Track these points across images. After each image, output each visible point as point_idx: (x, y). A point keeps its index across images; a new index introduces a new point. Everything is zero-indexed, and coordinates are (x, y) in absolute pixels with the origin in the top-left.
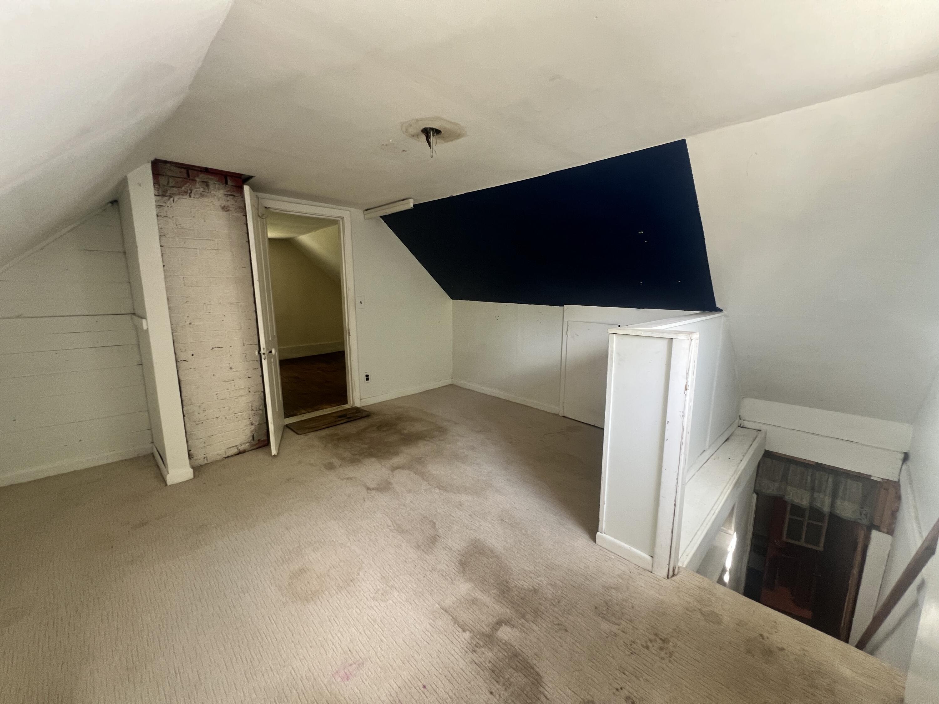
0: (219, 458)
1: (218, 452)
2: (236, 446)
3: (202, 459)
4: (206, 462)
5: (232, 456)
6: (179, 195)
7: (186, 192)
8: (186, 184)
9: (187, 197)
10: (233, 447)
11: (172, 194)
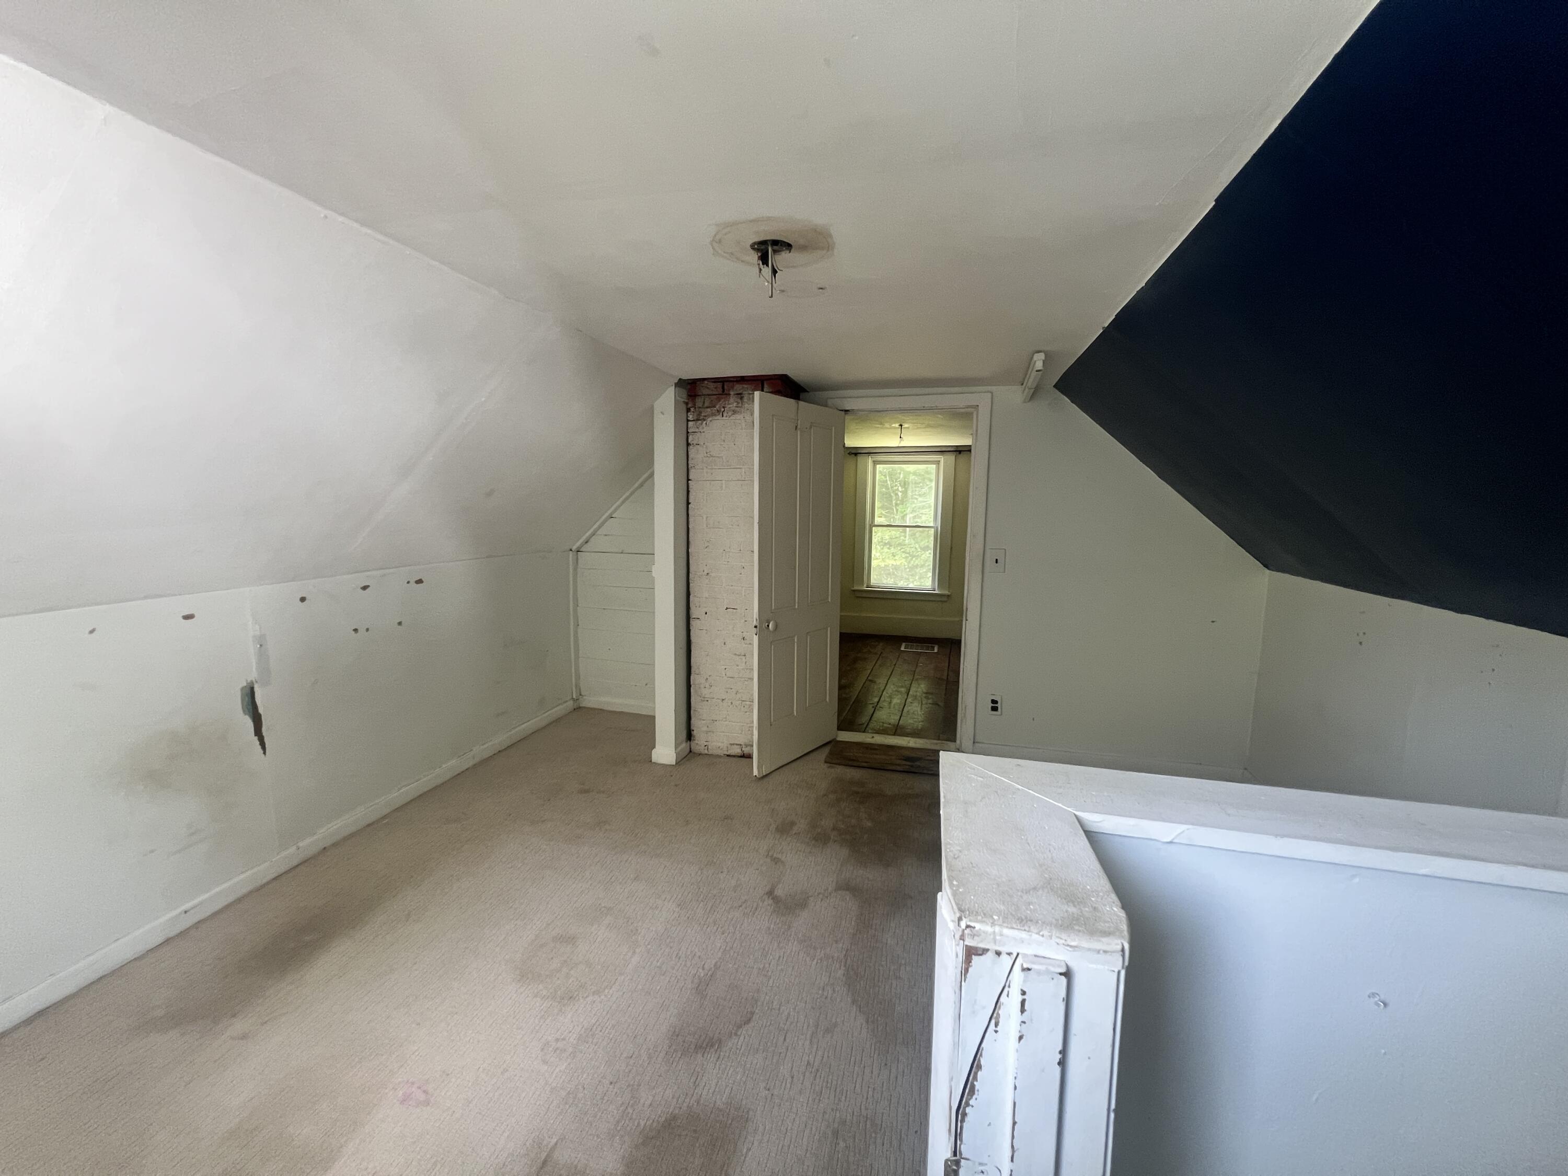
0: (719, 752)
1: (720, 744)
2: (741, 745)
3: (703, 747)
4: (706, 752)
5: (734, 756)
6: (712, 416)
7: (718, 411)
8: (720, 401)
9: (719, 417)
10: (737, 744)
11: (705, 416)
